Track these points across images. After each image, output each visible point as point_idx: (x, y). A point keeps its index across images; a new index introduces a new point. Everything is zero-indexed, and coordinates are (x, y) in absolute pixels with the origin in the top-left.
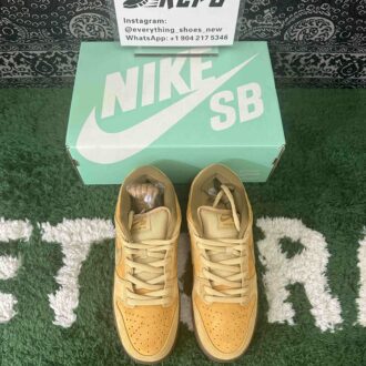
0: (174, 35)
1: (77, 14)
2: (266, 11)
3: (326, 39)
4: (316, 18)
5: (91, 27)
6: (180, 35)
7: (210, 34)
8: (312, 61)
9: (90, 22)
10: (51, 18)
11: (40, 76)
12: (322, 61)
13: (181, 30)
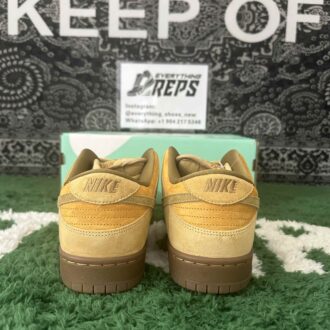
0: (161, 119)
1: (93, 109)
2: (227, 109)
3: (278, 133)
4: (265, 115)
5: (100, 120)
6: (165, 118)
7: (187, 118)
8: (272, 155)
9: (101, 117)
10: (74, 112)
11: (48, 166)
12: (281, 156)
13: (166, 115)
